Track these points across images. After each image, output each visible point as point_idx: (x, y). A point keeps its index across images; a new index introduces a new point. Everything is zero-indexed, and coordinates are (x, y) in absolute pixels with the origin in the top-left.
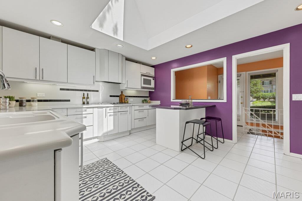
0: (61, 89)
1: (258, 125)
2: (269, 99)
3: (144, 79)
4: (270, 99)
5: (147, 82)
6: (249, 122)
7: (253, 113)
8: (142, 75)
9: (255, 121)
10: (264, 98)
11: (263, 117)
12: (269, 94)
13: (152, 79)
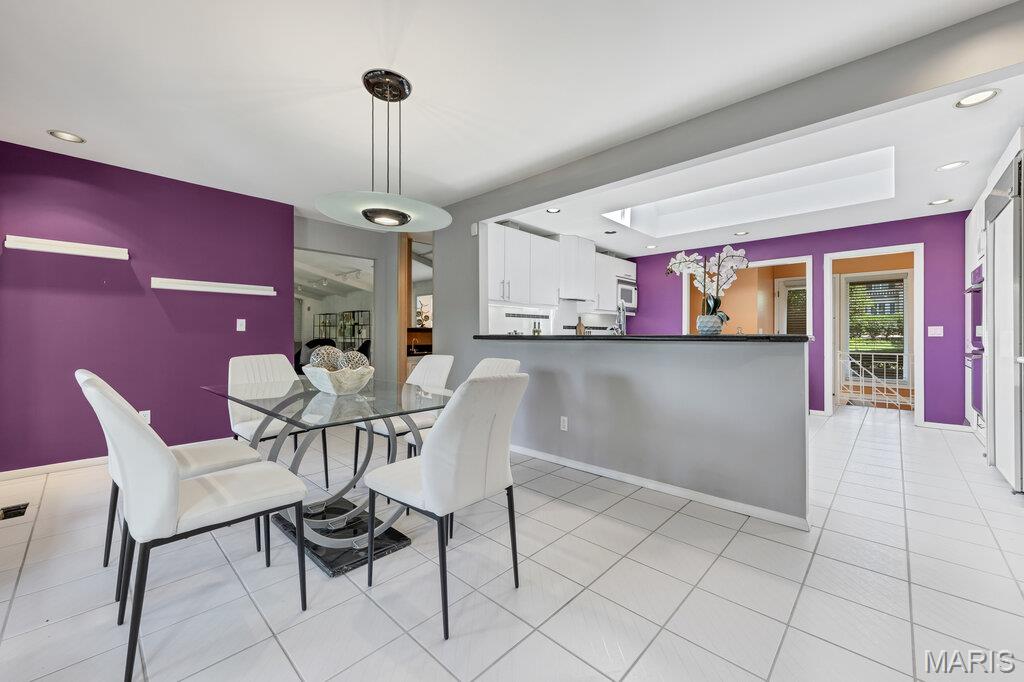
0: (508, 315)
1: (868, 390)
2: (888, 334)
3: (622, 290)
4: (889, 331)
5: (626, 295)
6: (851, 383)
7: (859, 363)
8: (620, 282)
9: (862, 382)
10: (874, 331)
11: (879, 373)
12: (884, 319)
13: (633, 288)
